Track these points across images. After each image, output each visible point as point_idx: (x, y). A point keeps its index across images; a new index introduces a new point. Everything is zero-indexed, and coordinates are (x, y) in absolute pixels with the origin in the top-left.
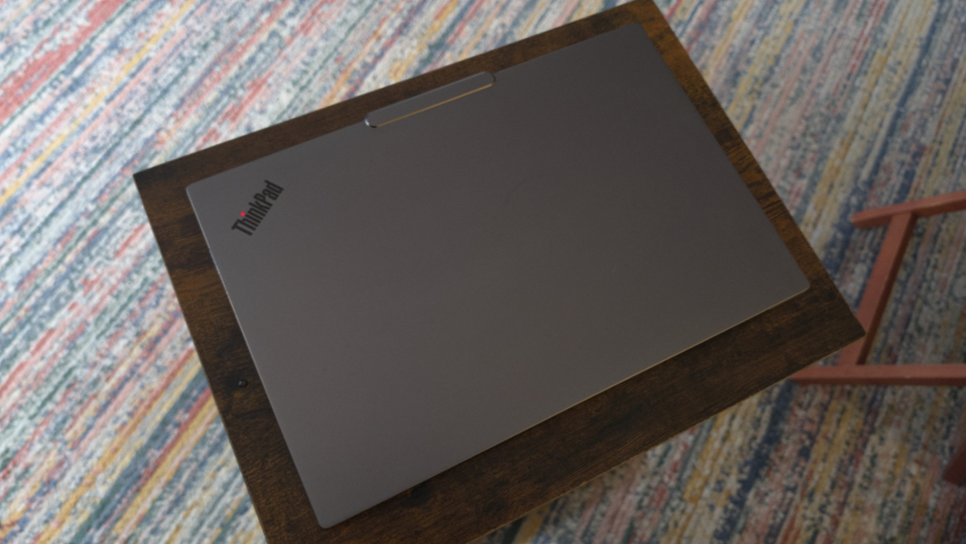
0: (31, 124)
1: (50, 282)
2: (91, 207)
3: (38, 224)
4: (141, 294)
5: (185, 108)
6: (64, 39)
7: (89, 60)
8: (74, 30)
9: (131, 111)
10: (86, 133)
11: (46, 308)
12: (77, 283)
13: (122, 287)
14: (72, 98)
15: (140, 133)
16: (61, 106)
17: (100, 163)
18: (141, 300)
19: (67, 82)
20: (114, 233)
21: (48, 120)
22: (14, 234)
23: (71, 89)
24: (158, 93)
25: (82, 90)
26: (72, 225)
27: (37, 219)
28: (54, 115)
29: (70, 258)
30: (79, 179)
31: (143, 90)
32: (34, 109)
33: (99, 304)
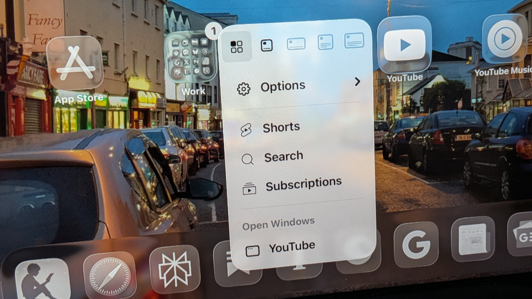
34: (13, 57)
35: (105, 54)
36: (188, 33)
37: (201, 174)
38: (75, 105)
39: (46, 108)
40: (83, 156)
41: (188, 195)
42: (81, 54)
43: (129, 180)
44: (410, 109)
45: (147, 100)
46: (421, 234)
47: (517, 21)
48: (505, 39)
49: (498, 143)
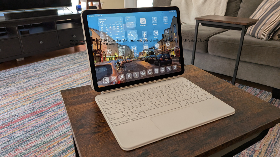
0: (28, 120)
1: (9, 149)
2: (28, 136)
3: (16, 137)
4: (27, 154)
5: (60, 121)
6: (44, 109)
7: (47, 112)
8: (47, 107)
9: (48, 121)
10: (38, 123)
11: (4, 153)
12: (14, 149)
13: (23, 152)
14: (39, 118)
15: (48, 124)
16: (36, 119)
17: (36, 129)
18: (26, 155)
19: (40, 115)
20: (30, 141)
21: (32, 120)
22: (9, 138)
23: (40, 116)
24: (56, 118)
25: (42, 117)
26: (22, 138)
27: (16, 136)
28: (33, 120)
29: (17, 144)
30: (30, 131)
31: (54, 118)
32: (31, 118)
33: (16, 154)
34: (101, 52)
35: (112, 51)
36: (121, 48)
37: (124, 65)
38: (109, 57)
39: (105, 58)
40: (110, 64)
41: (122, 68)
42: (109, 51)
43: (115, 66)
44: (147, 55)
45: (117, 56)
46: (150, 71)
47: (158, 43)
48: (157, 46)
49: (158, 58)
